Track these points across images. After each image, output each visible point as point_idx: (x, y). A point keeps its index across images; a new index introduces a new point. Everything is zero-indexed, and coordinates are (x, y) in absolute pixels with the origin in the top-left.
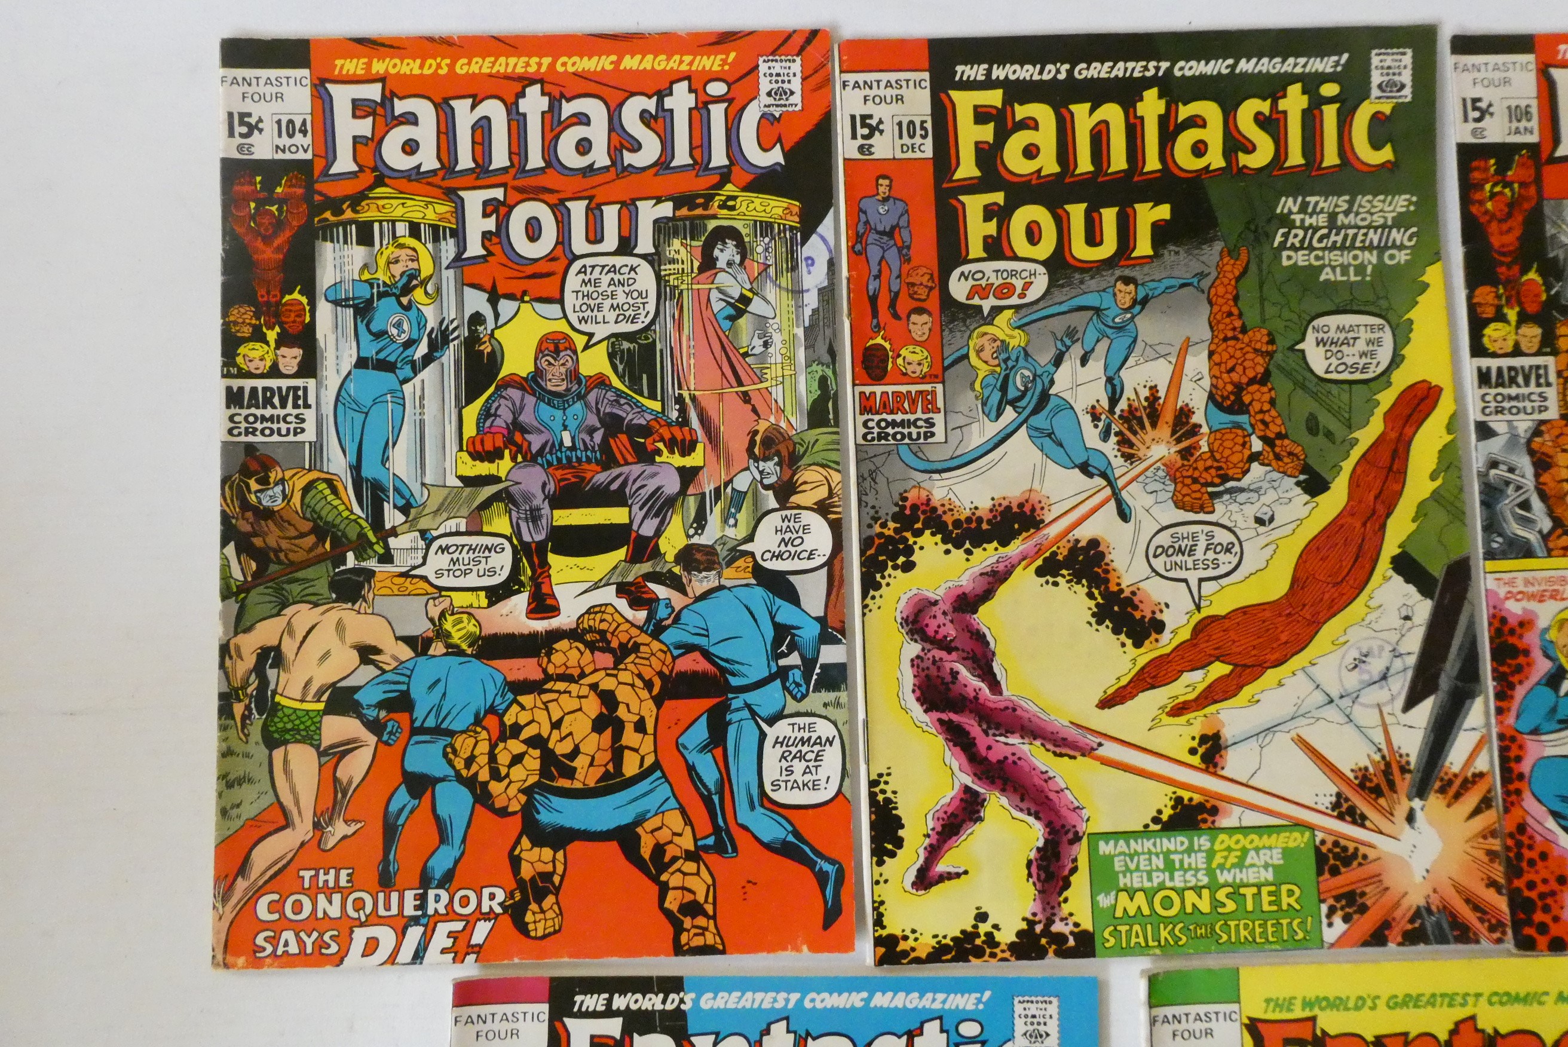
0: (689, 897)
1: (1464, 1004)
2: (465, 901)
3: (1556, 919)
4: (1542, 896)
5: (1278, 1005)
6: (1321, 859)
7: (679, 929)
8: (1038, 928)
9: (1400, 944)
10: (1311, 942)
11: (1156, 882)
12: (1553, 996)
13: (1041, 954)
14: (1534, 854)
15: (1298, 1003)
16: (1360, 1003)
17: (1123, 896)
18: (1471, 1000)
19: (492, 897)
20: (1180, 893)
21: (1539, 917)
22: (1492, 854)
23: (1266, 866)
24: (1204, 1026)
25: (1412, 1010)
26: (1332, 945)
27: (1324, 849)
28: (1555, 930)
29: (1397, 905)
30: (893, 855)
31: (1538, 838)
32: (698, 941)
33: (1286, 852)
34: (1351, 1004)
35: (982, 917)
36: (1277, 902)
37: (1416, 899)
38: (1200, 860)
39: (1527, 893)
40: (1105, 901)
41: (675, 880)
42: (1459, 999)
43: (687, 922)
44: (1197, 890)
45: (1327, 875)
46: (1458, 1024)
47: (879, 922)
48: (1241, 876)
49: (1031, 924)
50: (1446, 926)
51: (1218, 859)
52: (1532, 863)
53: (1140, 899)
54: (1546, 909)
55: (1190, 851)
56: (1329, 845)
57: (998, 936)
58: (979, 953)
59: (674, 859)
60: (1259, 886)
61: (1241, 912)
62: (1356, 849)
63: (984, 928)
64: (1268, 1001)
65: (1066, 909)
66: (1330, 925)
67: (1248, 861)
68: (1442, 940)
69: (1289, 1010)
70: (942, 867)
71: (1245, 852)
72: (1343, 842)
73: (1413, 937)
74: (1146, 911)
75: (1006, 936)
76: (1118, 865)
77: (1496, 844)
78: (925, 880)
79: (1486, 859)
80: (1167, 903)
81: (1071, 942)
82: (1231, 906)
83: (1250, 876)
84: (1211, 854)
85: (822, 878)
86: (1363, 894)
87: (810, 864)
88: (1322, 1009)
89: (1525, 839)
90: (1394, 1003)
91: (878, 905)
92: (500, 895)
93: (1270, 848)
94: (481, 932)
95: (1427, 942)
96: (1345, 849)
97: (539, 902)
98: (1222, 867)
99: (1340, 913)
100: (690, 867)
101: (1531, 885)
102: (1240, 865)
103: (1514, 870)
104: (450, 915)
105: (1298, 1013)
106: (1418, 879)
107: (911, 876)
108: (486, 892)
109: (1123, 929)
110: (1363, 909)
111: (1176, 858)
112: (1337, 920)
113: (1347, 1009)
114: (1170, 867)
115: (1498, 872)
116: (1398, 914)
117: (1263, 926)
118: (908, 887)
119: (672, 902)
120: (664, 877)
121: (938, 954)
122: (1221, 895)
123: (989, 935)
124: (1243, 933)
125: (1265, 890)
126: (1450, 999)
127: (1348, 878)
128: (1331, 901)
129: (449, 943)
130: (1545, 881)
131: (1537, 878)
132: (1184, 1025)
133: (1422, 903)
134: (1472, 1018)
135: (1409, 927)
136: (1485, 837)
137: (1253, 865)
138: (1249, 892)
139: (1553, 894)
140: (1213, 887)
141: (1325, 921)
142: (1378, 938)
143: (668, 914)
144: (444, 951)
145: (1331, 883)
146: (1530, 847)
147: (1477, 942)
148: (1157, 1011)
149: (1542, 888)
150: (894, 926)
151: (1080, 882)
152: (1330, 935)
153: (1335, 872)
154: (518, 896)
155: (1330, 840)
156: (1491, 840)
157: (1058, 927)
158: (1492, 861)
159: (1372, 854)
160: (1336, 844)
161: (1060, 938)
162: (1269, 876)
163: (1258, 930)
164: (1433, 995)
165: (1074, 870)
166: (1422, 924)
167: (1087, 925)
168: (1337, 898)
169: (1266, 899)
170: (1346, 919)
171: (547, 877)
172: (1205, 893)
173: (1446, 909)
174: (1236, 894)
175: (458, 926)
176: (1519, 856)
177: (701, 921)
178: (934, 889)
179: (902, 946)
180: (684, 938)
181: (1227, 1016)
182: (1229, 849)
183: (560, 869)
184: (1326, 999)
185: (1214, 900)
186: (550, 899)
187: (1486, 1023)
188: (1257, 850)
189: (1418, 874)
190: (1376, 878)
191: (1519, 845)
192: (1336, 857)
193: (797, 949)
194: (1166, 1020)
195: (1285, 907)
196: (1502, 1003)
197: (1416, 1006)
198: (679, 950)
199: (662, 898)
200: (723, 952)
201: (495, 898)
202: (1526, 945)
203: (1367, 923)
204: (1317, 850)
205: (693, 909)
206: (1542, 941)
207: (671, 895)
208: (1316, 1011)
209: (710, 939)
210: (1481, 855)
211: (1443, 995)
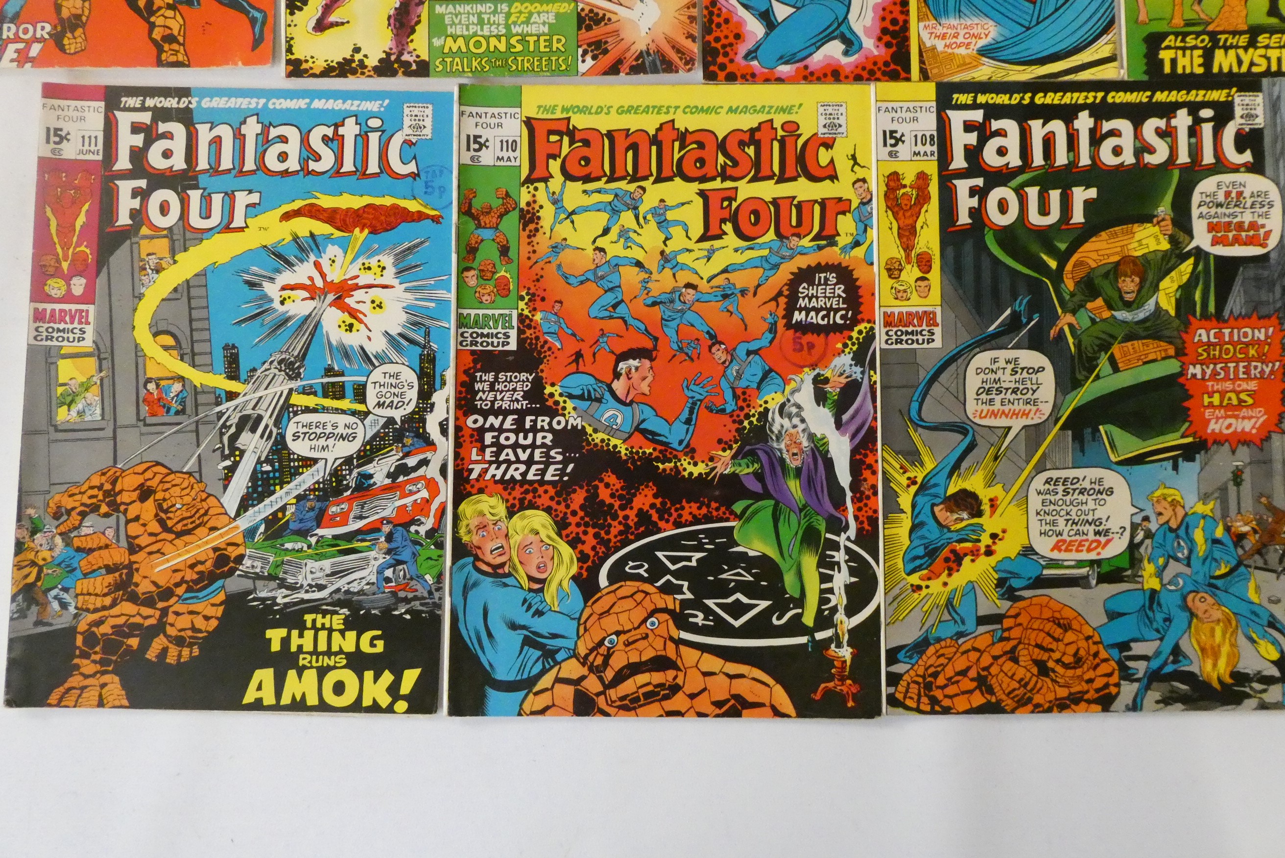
0: (168, 32)
1: (668, 113)
2: (26, 31)
3: (732, 61)
4: (724, 46)
5: (546, 110)
6: (580, 20)
7: (160, 50)
8: (393, 58)
9: (627, 74)
10: (570, 71)
11: (471, 32)
12: (726, 109)
13: (394, 74)
14: (721, 20)
15: (559, 109)
16: (599, 110)
17: (450, 40)
18: (672, 110)
19: (43, 28)
20: (487, 38)
21: (721, 59)
22: (692, 19)
23: (544, 23)
24: (497, 121)
25: (632, 115)
26: (583, 74)
27: (583, 14)
28: (730, 68)
29: (628, 49)
30: (300, 9)
31: (724, 10)
32: (173, 59)
33: (558, 15)
34: (593, 111)
35: (357, 50)
36: (550, 46)
37: (641, 46)
38: (501, 19)
39: (713, 44)
40: (437, 42)
41: (159, 21)
42: (664, 110)
43: (166, 47)
44: (498, 37)
45: (584, 30)
46: (661, 125)
47: (289, 50)
48: (527, 29)
49: (388, 55)
50: (658, 63)
51: (513, 18)
52: (719, 25)
53: (461, 42)
54: (726, 54)
55: (495, 12)
56: (586, 11)
57: (367, 62)
58: (354, 72)
59: (160, 8)
60: (539, 36)
61: (525, 52)
62: (604, 15)
63: (358, 57)
64: (539, 107)
65: (412, 46)
66: (583, 61)
67: (532, 20)
68: (655, 71)
69: (552, 113)
70: (333, 18)
71: (531, 14)
72: (596, 10)
73: (637, 69)
74: (464, 49)
75: (372, 62)
76: (447, 20)
77: (694, 12)
78: (321, 26)
79: (688, 21)
80: (478, 44)
81: (414, 67)
82: (519, 48)
83: (533, 29)
84: (508, 15)
85: (253, 21)
86: (606, 42)
87: (247, 13)
88: (574, 113)
89: (716, 11)
90: (621, 111)
91: (289, 40)
92: (48, 28)
93: (547, 12)
94: (35, 50)
95: (645, 72)
96: (597, 14)
97: (72, 32)
98: (515, 23)
99: (590, 54)
100: (170, 13)
101: (717, 40)
102: (527, 22)
103: (707, 30)
104: (17, 39)
105: (559, 115)
106: (643, 34)
107: (313, 23)
108: (39, 26)
109: (448, 60)
110: (606, 52)
111: (485, 17)
112: (588, 58)
113: (590, 113)
114: (481, 22)
115: (696, 30)
116: (628, 55)
117: (540, 60)
118: (310, 30)
119: (157, 34)
120: (152, 19)
121: (327, 72)
122: (513, 41)
123: (361, 61)
124: (526, 65)
125: (542, 39)
126: (658, 109)
127: (597, 32)
128: (585, 47)
129: (15, 56)
130: (726, 37)
131: (722, 35)
132: (483, 120)
133: (644, 48)
134: (673, 121)
135: (634, 63)
136: (688, 8)
137: (535, 23)
138: (532, 39)
139: (731, 45)
140: (509, 36)
141: (580, 59)
142: (614, 70)
143: (154, 42)
144: (12, 61)
145: (584, 34)
146: (719, 15)
147: (677, 72)
148: (463, 108)
149: (724, 41)
150: (299, 53)
151: (422, 30)
152: (583, 68)
153: (589, 28)
154: (59, 28)
155: (587, 9)
156: (692, 10)
157: (406, 57)
158: (691, 22)
159: (614, 18)
160: (591, 11)
161: (407, 64)
162: (546, 29)
163: (536, 63)
164: (648, 107)
165: (419, 22)
166: (643, 62)
167: (425, 56)
168: (589, 45)
169: (542, 44)
170: (594, 58)
171: (78, 17)
172: (503, 39)
173: (660, 53)
174: (523, 40)
175: (21, 46)
176: (711, 21)
177: (175, 46)
178: (327, 32)
179: (304, 66)
180: (164, 56)
181: (513, 116)
182: (520, 12)
183: (87, 12)
184: (578, 107)
185: (508, 42)
186: (79, 31)
187: (680, 125)
188: (539, 13)
189: (644, 30)
190: (616, 32)
191: (711, 13)
192: (591, 19)
193: (236, 64)
194: (471, 115)
195: (554, 49)
196: (692, 113)
197: (635, 113)
198: (160, 63)
199: (150, 32)
200: (188, 66)
201: (45, 30)
202: (710, 77)
203: (607, 60)
204: (579, 14)
205: (170, 39)
206: (722, 75)
207: (156, 30)
208: (570, 114)
209: (181, 58)
210: (685, 19)
211: (654, 107)
